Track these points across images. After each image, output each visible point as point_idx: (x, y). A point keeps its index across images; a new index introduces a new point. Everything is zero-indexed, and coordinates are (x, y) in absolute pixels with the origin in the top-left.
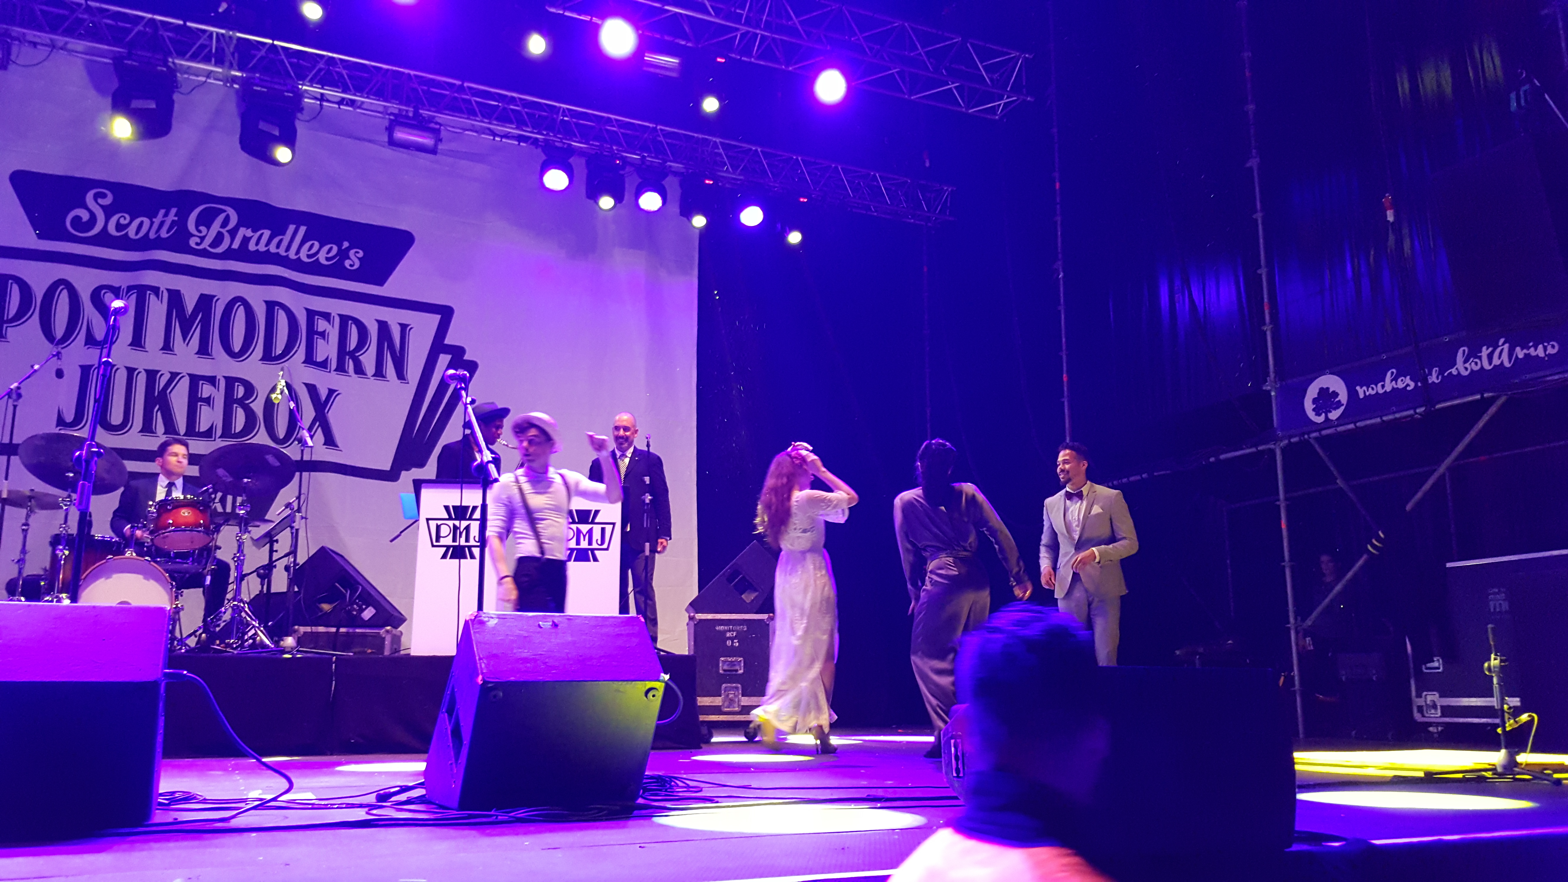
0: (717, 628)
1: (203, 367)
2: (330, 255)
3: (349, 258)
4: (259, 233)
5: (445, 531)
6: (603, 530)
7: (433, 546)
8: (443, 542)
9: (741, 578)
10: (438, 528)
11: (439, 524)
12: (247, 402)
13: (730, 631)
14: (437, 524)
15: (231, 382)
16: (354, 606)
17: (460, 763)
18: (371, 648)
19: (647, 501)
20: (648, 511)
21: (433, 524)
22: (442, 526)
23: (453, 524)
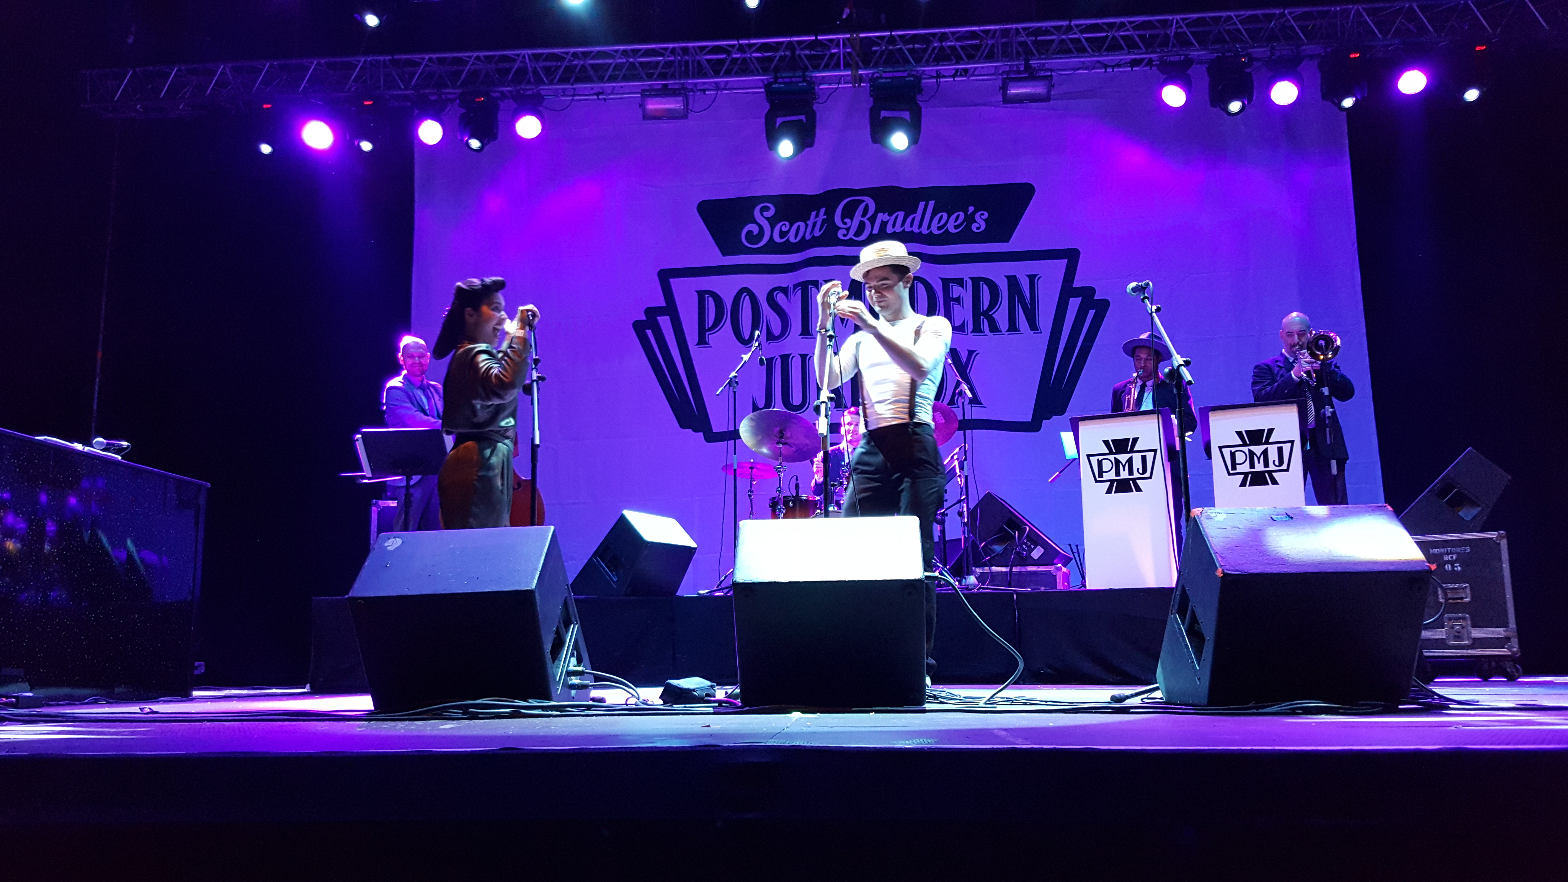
0: (1432, 551)
2: (956, 224)
3: (976, 222)
4: (894, 216)
5: (1106, 465)
6: (1280, 450)
7: (1097, 481)
8: (1106, 476)
9: (1455, 492)
10: (1100, 463)
11: (1100, 459)
13: (1451, 554)
14: (1098, 459)
16: (1024, 546)
17: (1204, 660)
18: (1044, 586)
19: (1328, 414)
20: (1329, 426)
21: (1094, 460)
22: (1103, 461)
23: (1115, 458)
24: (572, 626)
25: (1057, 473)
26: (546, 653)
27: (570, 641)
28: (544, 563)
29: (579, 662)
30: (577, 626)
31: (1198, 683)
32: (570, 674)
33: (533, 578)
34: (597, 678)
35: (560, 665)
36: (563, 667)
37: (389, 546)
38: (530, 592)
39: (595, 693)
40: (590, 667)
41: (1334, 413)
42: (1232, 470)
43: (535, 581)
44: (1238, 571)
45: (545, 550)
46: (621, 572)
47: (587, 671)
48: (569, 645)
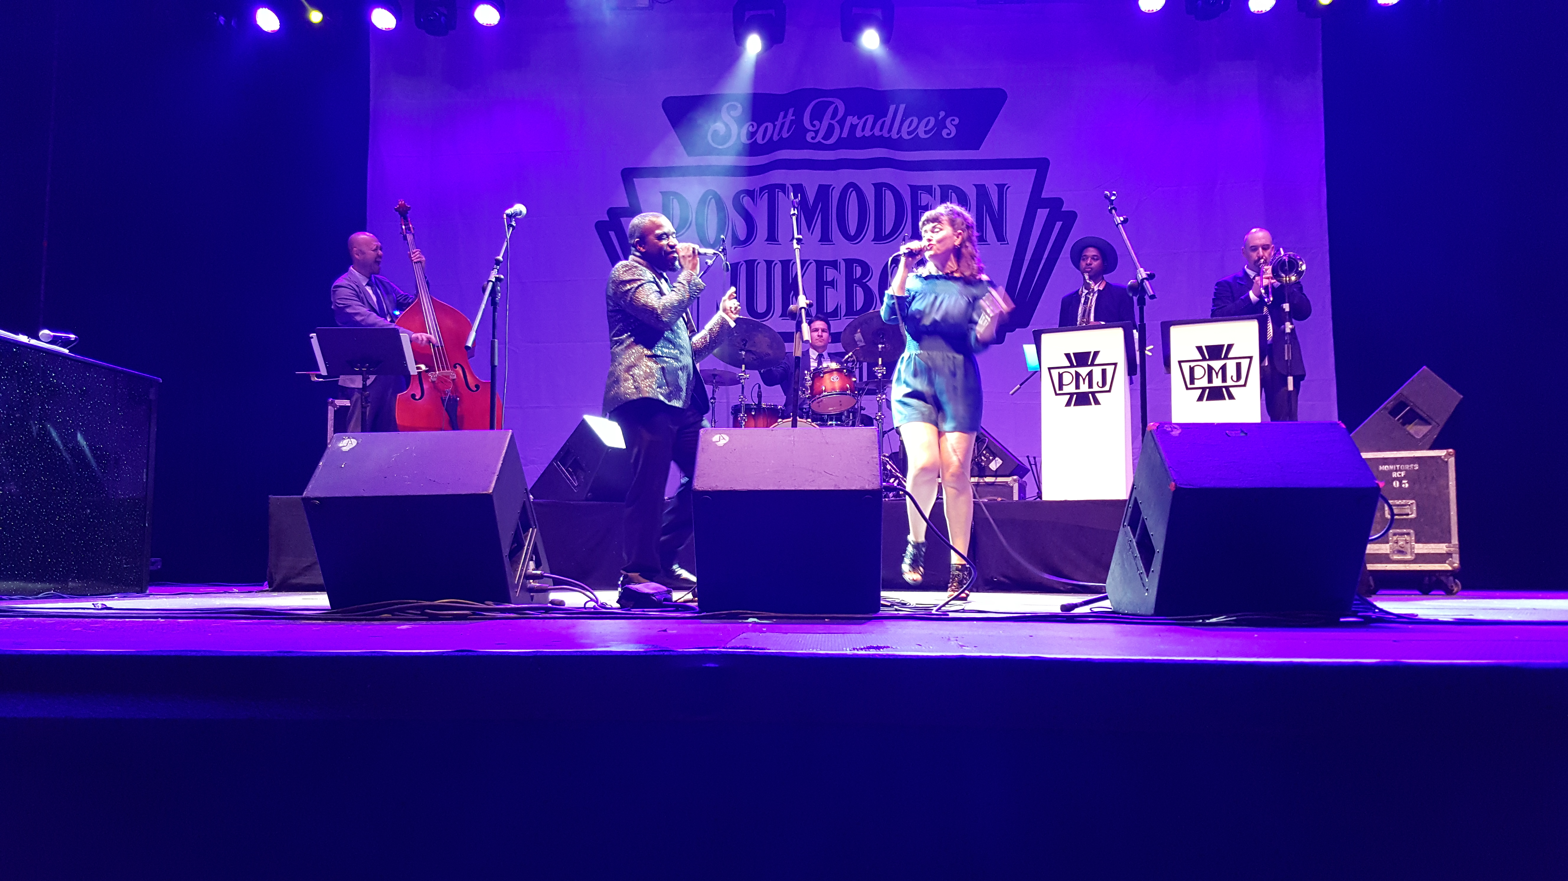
0: (1381, 468)
1: (827, 253)
2: (926, 129)
3: (946, 127)
4: (864, 119)
5: (1067, 379)
6: (1239, 366)
7: (1057, 394)
8: (1066, 389)
9: (1408, 410)
10: (1060, 376)
11: (1061, 373)
12: (864, 281)
13: (1396, 471)
14: (1059, 373)
15: (850, 263)
16: (983, 458)
17: (1153, 571)
18: (1001, 497)
19: (1288, 330)
20: (1288, 342)
21: (1055, 373)
22: (1064, 374)
23: (1076, 371)
24: (531, 529)
25: (1019, 386)
26: (504, 556)
27: (529, 545)
28: (501, 468)
29: (538, 566)
30: (536, 530)
31: (1146, 594)
32: (528, 577)
33: (491, 482)
34: (556, 582)
35: (518, 568)
36: (522, 570)
37: (344, 446)
38: (489, 497)
39: (553, 596)
40: (548, 570)
41: (1292, 330)
42: (1190, 384)
43: (493, 485)
44: (1190, 485)
45: (503, 456)
46: (583, 477)
47: (545, 574)
48: (528, 549)
